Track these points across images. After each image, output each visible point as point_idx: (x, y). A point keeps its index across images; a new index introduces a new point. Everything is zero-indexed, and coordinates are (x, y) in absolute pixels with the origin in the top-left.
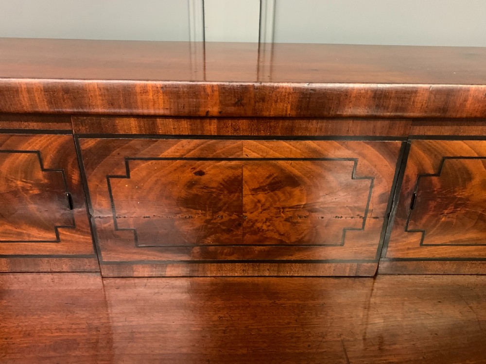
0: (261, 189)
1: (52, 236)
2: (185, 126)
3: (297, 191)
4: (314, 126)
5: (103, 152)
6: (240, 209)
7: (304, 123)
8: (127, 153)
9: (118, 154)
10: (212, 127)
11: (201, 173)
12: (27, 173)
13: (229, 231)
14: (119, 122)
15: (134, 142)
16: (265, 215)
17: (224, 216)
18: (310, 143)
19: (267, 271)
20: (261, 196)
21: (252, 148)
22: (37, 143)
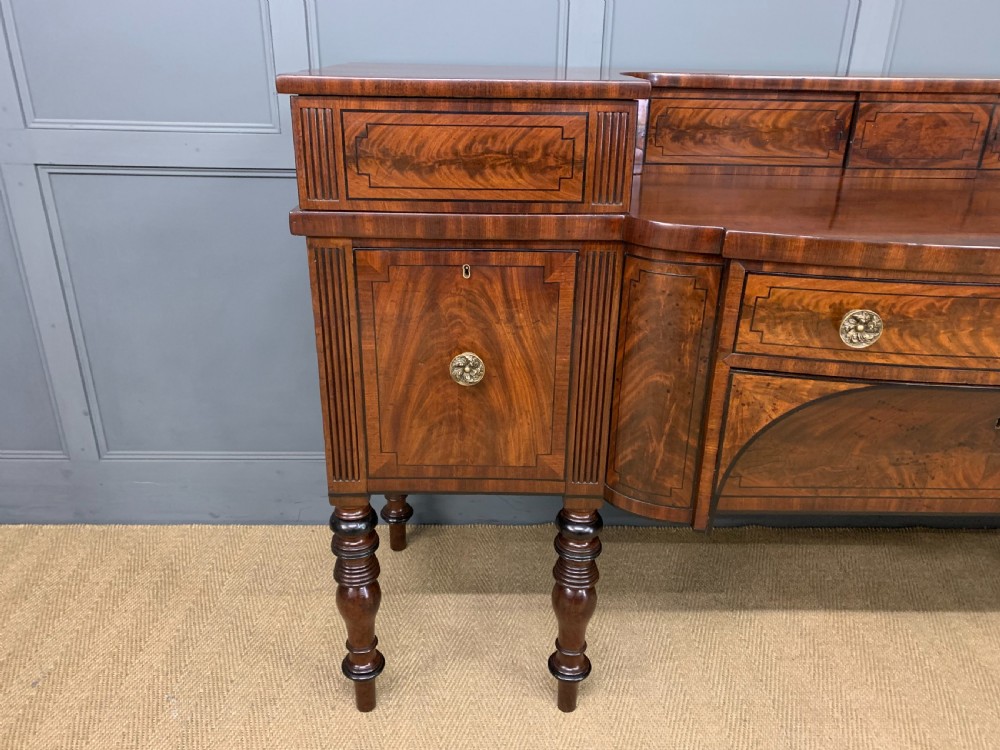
0: (930, 128)
1: (825, 154)
2: (905, 97)
3: (945, 129)
4: (958, 97)
5: (868, 109)
6: (918, 140)
7: (954, 96)
8: (877, 110)
9: (873, 112)
10: (916, 97)
11: (906, 120)
12: (826, 121)
13: (910, 151)
14: (879, 95)
15: (883, 105)
16: (929, 142)
17: (910, 143)
18: (955, 105)
19: (923, 174)
20: (930, 131)
21: (931, 107)
22: (835, 107)
